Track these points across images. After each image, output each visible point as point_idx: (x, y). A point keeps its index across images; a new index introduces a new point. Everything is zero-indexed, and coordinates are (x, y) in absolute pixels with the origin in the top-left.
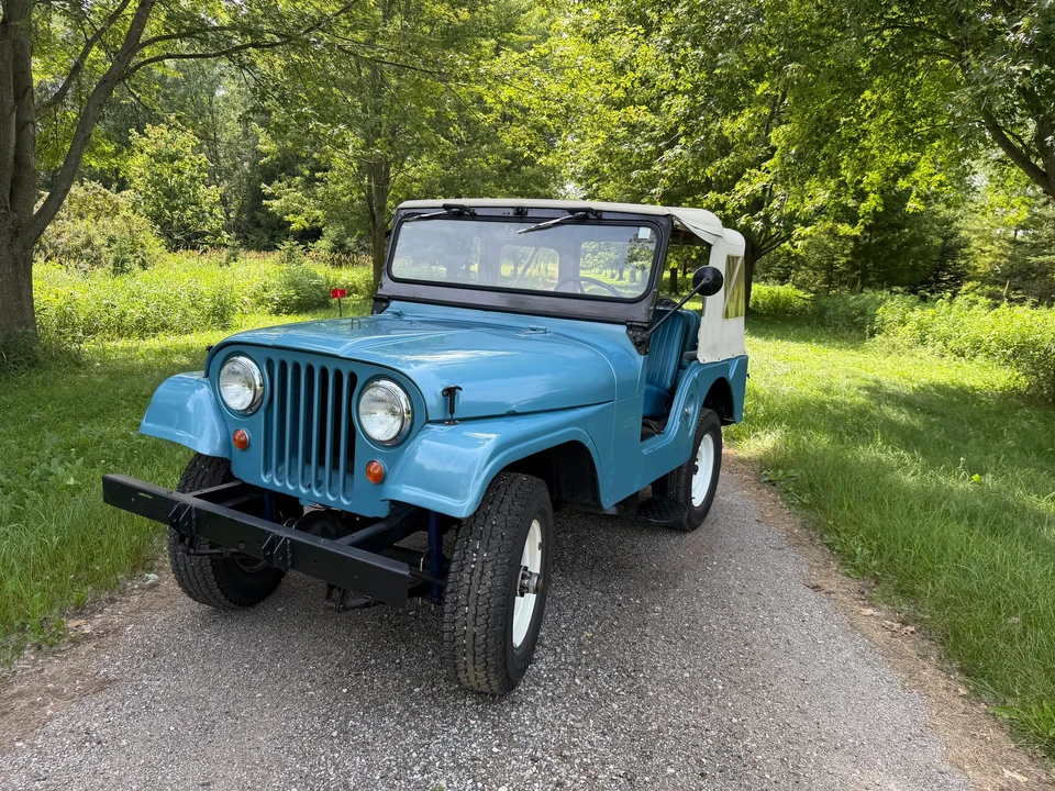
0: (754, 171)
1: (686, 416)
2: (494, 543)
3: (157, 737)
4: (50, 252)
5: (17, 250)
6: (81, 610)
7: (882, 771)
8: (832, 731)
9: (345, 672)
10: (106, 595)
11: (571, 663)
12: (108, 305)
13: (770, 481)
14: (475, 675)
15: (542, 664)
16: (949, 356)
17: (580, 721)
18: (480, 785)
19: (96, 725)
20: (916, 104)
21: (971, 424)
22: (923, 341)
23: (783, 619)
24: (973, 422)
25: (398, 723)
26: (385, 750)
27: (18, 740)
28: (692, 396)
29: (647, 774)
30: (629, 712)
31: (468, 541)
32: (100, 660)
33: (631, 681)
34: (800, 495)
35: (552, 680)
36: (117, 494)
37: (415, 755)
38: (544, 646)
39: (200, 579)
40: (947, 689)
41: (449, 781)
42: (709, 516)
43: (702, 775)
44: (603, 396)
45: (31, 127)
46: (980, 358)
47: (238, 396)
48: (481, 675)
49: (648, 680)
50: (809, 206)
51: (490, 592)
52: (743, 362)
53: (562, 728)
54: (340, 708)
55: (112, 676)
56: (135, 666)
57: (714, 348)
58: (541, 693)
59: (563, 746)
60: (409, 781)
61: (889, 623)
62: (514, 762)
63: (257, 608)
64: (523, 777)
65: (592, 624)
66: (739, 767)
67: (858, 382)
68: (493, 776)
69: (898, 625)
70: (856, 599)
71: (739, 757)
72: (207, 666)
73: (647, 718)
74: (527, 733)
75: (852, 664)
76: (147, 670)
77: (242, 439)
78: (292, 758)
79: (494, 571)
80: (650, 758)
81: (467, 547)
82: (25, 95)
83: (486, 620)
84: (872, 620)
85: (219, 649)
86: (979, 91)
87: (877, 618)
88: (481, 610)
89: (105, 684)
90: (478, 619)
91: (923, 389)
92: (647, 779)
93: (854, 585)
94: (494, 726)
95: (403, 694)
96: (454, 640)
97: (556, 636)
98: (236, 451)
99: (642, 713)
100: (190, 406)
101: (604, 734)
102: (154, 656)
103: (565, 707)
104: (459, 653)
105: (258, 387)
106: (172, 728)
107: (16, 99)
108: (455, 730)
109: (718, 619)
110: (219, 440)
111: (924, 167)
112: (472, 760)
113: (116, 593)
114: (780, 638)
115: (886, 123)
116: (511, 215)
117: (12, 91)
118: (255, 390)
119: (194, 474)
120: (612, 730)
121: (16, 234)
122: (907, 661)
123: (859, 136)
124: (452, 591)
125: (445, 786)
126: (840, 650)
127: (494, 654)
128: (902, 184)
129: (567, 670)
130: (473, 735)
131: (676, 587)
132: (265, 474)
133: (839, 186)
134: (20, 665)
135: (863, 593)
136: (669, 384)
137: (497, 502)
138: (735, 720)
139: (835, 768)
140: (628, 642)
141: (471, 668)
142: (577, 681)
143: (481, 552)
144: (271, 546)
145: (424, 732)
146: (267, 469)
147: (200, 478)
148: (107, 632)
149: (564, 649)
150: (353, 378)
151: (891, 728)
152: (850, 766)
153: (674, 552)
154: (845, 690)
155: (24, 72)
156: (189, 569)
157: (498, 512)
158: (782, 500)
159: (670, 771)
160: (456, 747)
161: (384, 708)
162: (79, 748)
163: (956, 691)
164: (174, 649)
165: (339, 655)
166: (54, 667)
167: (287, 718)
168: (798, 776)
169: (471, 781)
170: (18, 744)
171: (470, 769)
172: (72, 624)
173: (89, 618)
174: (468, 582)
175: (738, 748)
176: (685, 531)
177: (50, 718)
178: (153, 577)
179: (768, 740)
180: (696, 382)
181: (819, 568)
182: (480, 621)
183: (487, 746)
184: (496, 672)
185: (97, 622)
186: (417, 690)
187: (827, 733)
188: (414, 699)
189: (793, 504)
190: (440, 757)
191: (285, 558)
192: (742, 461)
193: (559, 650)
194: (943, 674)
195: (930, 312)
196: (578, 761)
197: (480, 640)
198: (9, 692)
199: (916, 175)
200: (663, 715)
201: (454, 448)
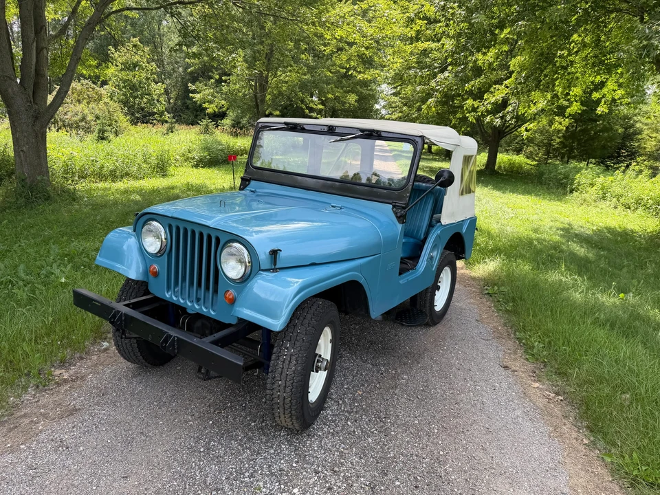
0: (497, 86)
1: (431, 258)
2: (298, 344)
3: (101, 446)
4: (60, 124)
5: (37, 128)
6: (63, 364)
7: (526, 490)
8: (500, 463)
9: (212, 410)
10: (78, 355)
11: (347, 411)
12: (93, 161)
13: (488, 293)
14: (285, 420)
15: (330, 411)
16: (621, 208)
17: (347, 449)
18: (282, 486)
19: (66, 436)
20: (607, 44)
21: (627, 257)
22: (604, 198)
23: (482, 387)
24: (629, 255)
25: (240, 445)
26: (230, 462)
27: (22, 444)
28: (436, 245)
29: (383, 485)
30: (378, 444)
31: (283, 342)
32: (71, 396)
33: (382, 424)
34: (506, 304)
35: (334, 421)
36: (81, 301)
37: (247, 465)
38: (332, 399)
39: (130, 351)
40: (577, 439)
41: (265, 483)
42: (446, 316)
43: (416, 487)
44: (373, 251)
45: (45, 51)
46: (640, 211)
47: (152, 245)
48: (289, 420)
49: (393, 424)
50: (533, 110)
51: (294, 373)
52: (473, 221)
53: (336, 453)
54: (207, 433)
55: (77, 407)
56: (91, 400)
57: (453, 215)
58: (326, 430)
59: (335, 465)
60: (242, 482)
61: (548, 393)
62: (304, 473)
63: (166, 366)
64: (308, 483)
65: (364, 386)
66: (439, 483)
67: (558, 225)
68: (291, 481)
69: (554, 395)
70: (530, 376)
71: (441, 477)
72: (133, 403)
73: (388, 449)
74: (315, 455)
75: (520, 419)
76: (98, 404)
77: (155, 270)
78: (176, 464)
79: (297, 361)
80: (386, 475)
81: (282, 345)
82: (41, 31)
83: (291, 389)
84: (538, 391)
85: (141, 392)
86: (641, 45)
87: (541, 389)
88: (288, 383)
89: (73, 411)
90: (287, 388)
91: (599, 230)
92: (382, 488)
93: (530, 366)
94: (296, 450)
95: (245, 426)
96: (273, 400)
97: (340, 392)
98: (151, 277)
99: (386, 445)
100: (125, 247)
101: (361, 458)
102: (103, 395)
103: (340, 440)
104: (275, 407)
105: (164, 240)
106: (109, 441)
107: (35, 34)
108: (272, 451)
109: (441, 386)
110: (141, 269)
111: (611, 85)
112: (280, 471)
113: (84, 353)
114: (478, 400)
115: (587, 56)
116: (326, 130)
117: (33, 28)
118: (162, 241)
119: (127, 288)
120: (366, 456)
121: (36, 118)
122: (554, 419)
123: (568, 65)
124: (272, 371)
125: (262, 486)
126: (514, 410)
127: (295, 410)
128: (596, 95)
129: (344, 415)
130: (282, 454)
131: (419, 363)
132: (168, 292)
133: (552, 98)
134: (26, 397)
135: (535, 372)
136: (422, 237)
137: (301, 318)
138: (441, 453)
139: (498, 487)
140: (384, 399)
141: (282, 416)
142: (349, 423)
143: (289, 349)
144: (166, 341)
145: (254, 451)
146: (169, 288)
147: (131, 290)
148: (77, 378)
149: (344, 402)
150: (218, 240)
151: (537, 463)
152: (507, 486)
153: (421, 340)
154: (513, 437)
155: (41, 16)
156: (124, 344)
157: (302, 325)
158: (495, 306)
159: (397, 483)
160: (272, 462)
161: (232, 435)
162: (56, 451)
163: (582, 440)
164: (115, 391)
165: (210, 399)
166: (45, 399)
167: (176, 438)
168: (475, 490)
169: (278, 484)
170: (22, 446)
171: (277, 476)
172: (57, 372)
173: (68, 369)
174: (281, 366)
175: (441, 471)
176: (430, 326)
177: (41, 432)
178: (106, 344)
179: (460, 467)
180: (439, 236)
181: (510, 354)
182: (288, 390)
183: (289, 462)
184: (297, 419)
185: (71, 372)
186: (253, 424)
187: (497, 464)
188: (251, 430)
189: (500, 310)
190: (262, 468)
191: (174, 349)
192: (474, 279)
193: (341, 402)
194: (576, 429)
195: (611, 178)
196: (342, 474)
197: (287, 400)
198: (19, 414)
199: (605, 90)
200: (398, 447)
201: (275, 287)
